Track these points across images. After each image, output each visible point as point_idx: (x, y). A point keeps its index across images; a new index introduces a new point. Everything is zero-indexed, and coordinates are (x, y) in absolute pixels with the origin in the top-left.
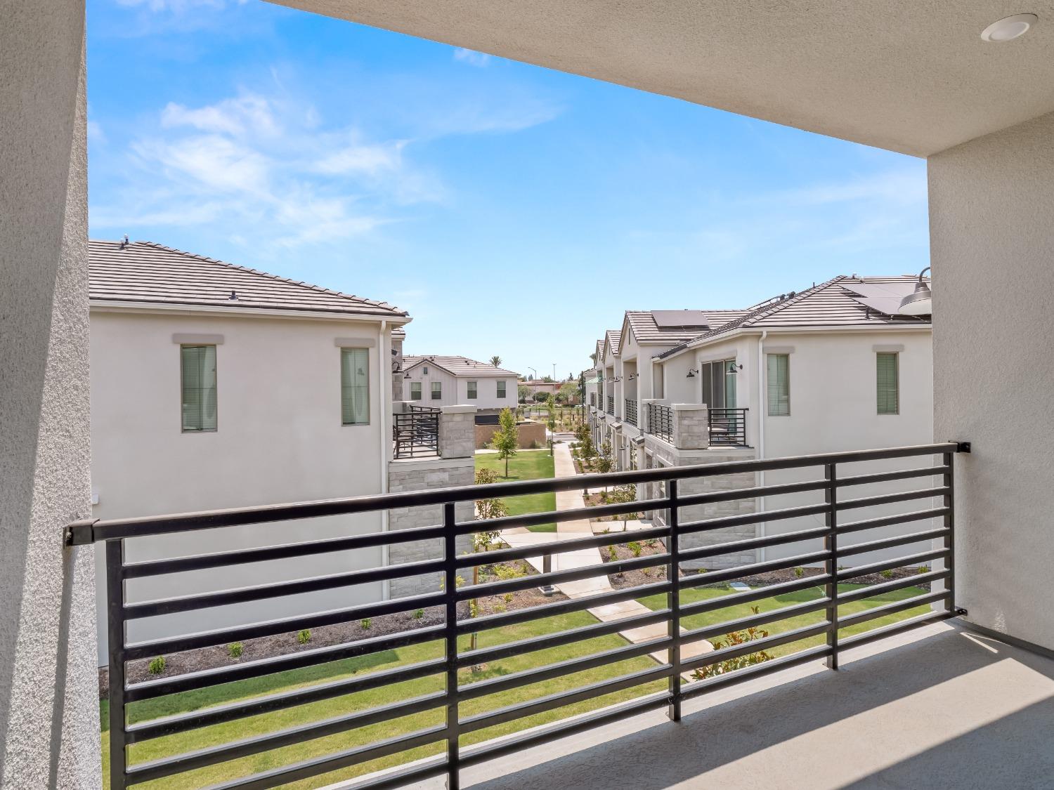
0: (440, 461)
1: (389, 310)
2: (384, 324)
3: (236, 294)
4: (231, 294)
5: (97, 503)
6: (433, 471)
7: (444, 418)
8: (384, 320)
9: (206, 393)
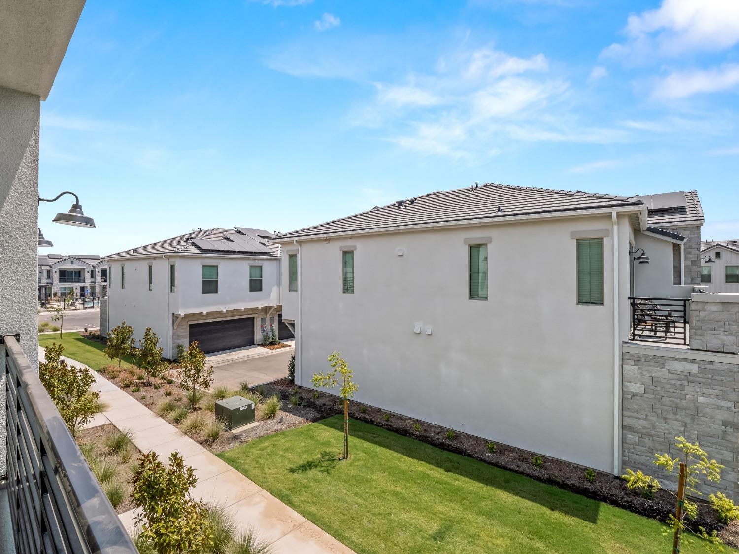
0: (687, 351)
1: (622, 201)
2: (614, 216)
3: (501, 208)
4: (498, 209)
5: (430, 334)
6: (677, 359)
7: (693, 306)
8: (614, 211)
9: (480, 275)
